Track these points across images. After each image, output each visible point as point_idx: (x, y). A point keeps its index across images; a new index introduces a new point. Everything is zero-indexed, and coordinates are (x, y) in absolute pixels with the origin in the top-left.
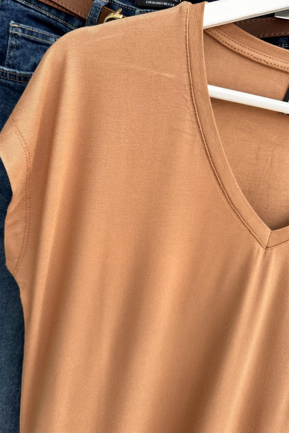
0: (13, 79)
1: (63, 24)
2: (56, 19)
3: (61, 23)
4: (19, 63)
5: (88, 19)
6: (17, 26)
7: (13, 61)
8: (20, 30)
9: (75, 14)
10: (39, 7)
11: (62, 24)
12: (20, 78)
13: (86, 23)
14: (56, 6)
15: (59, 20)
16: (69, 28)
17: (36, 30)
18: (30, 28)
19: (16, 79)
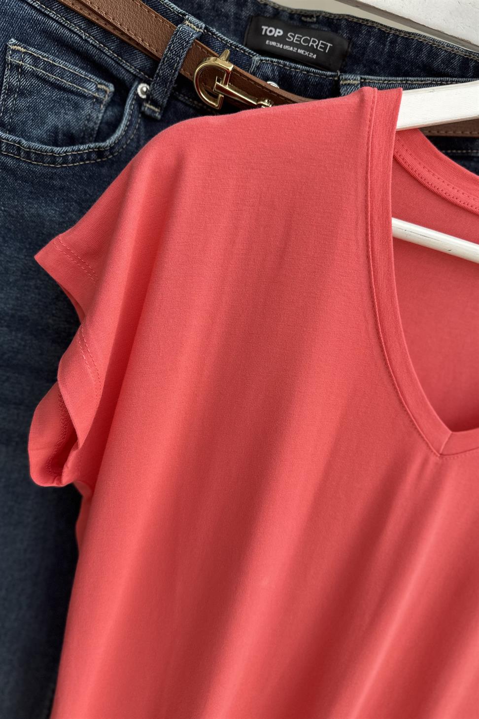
0: (14, 154)
1: (113, 59)
2: (100, 46)
3: (108, 56)
4: (24, 123)
5: (164, 59)
6: (23, 50)
7: (11, 118)
8: (28, 60)
9: (138, 44)
10: (66, 19)
11: (111, 58)
12: (28, 154)
13: (160, 64)
14: (102, 23)
15: (106, 50)
16: (123, 67)
17: (60, 63)
18: (48, 58)
19: (19, 154)
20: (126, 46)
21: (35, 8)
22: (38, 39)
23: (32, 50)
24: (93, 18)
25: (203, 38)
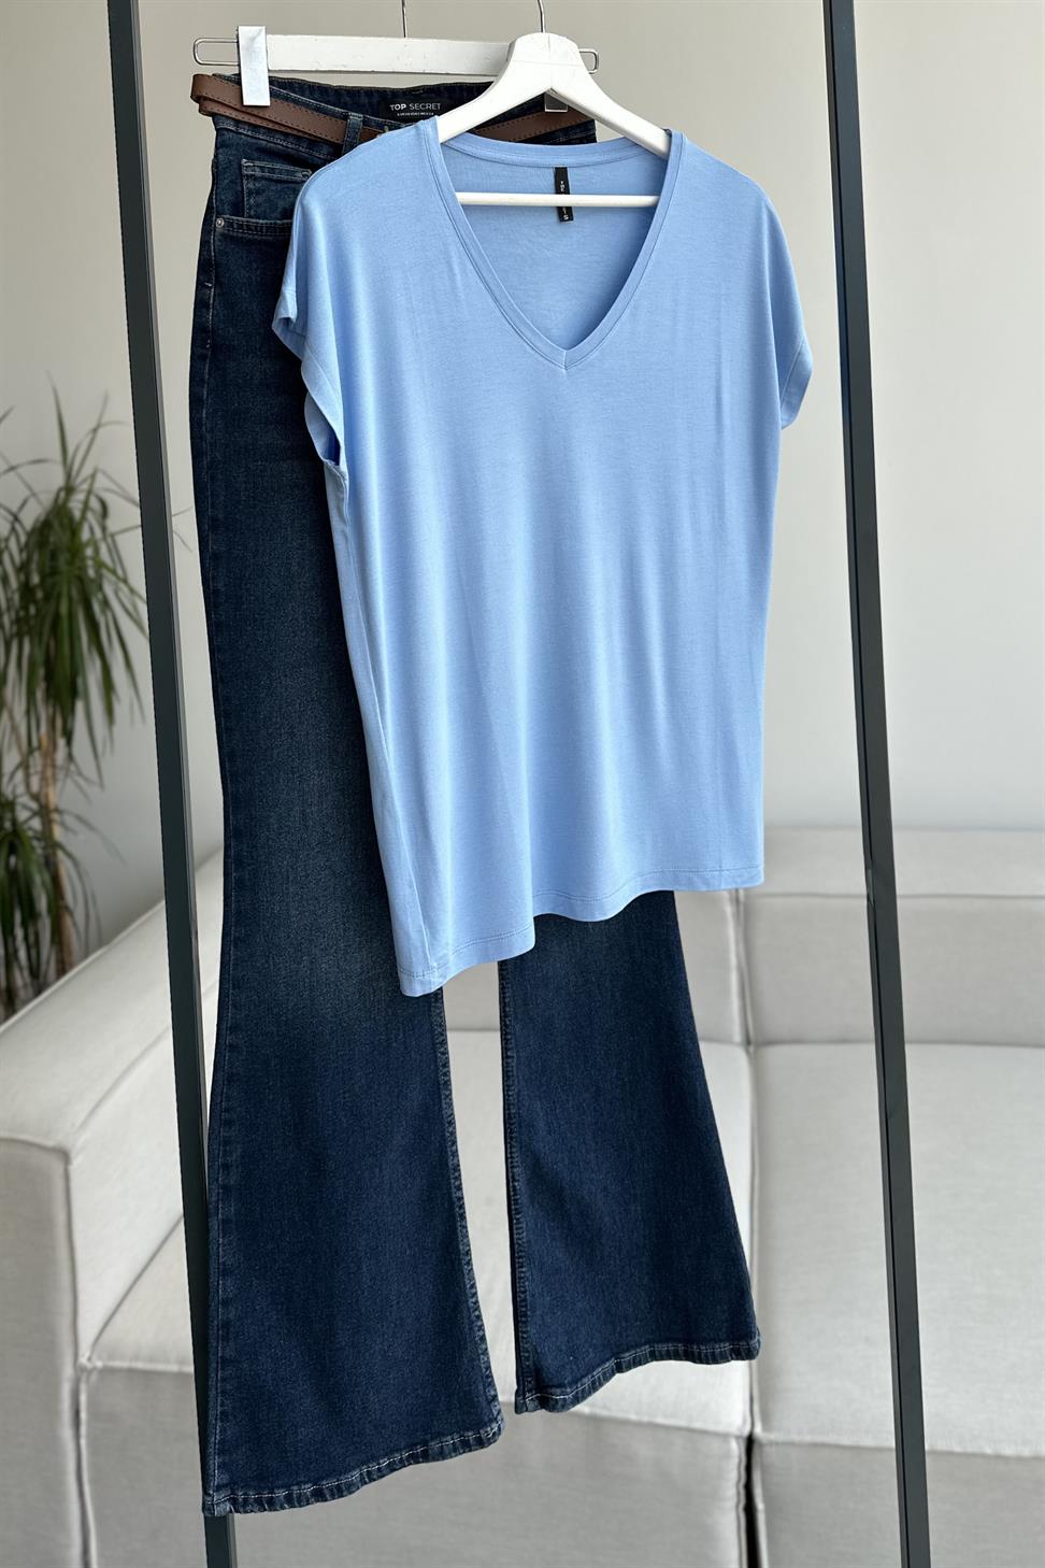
20: (314, 142)
21: (248, 136)
22: (256, 155)
23: (257, 163)
24: (289, 131)
25: (365, 122)
